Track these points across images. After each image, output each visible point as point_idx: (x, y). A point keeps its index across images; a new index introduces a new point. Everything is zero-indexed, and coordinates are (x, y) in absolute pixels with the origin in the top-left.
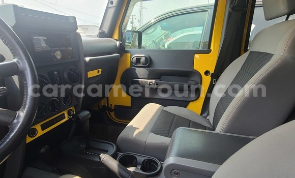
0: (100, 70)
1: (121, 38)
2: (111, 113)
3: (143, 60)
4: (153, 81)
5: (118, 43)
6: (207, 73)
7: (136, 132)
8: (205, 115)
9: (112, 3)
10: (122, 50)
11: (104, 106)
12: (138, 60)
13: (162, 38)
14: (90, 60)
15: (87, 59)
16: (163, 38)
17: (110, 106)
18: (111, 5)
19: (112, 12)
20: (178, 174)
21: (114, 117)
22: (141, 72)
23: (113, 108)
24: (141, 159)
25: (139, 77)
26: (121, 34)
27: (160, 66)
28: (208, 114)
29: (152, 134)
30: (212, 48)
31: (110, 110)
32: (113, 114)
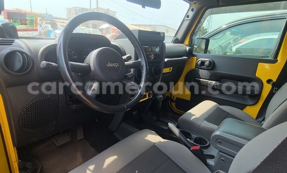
0: (171, 68)
1: (191, 44)
2: (172, 103)
3: (207, 63)
4: (214, 82)
5: (188, 48)
6: (269, 81)
7: (193, 117)
8: (261, 119)
9: (188, 16)
10: (190, 54)
11: (168, 96)
12: (203, 63)
13: (230, 42)
14: (168, 60)
15: (166, 60)
16: (232, 42)
17: (172, 98)
18: (186, 18)
19: (186, 24)
20: (221, 143)
21: (175, 108)
22: (203, 73)
23: (175, 99)
24: (194, 136)
25: (201, 77)
26: (191, 41)
27: (221, 70)
28: (264, 120)
29: (205, 122)
30: (279, 58)
31: (172, 100)
32: (174, 104)
